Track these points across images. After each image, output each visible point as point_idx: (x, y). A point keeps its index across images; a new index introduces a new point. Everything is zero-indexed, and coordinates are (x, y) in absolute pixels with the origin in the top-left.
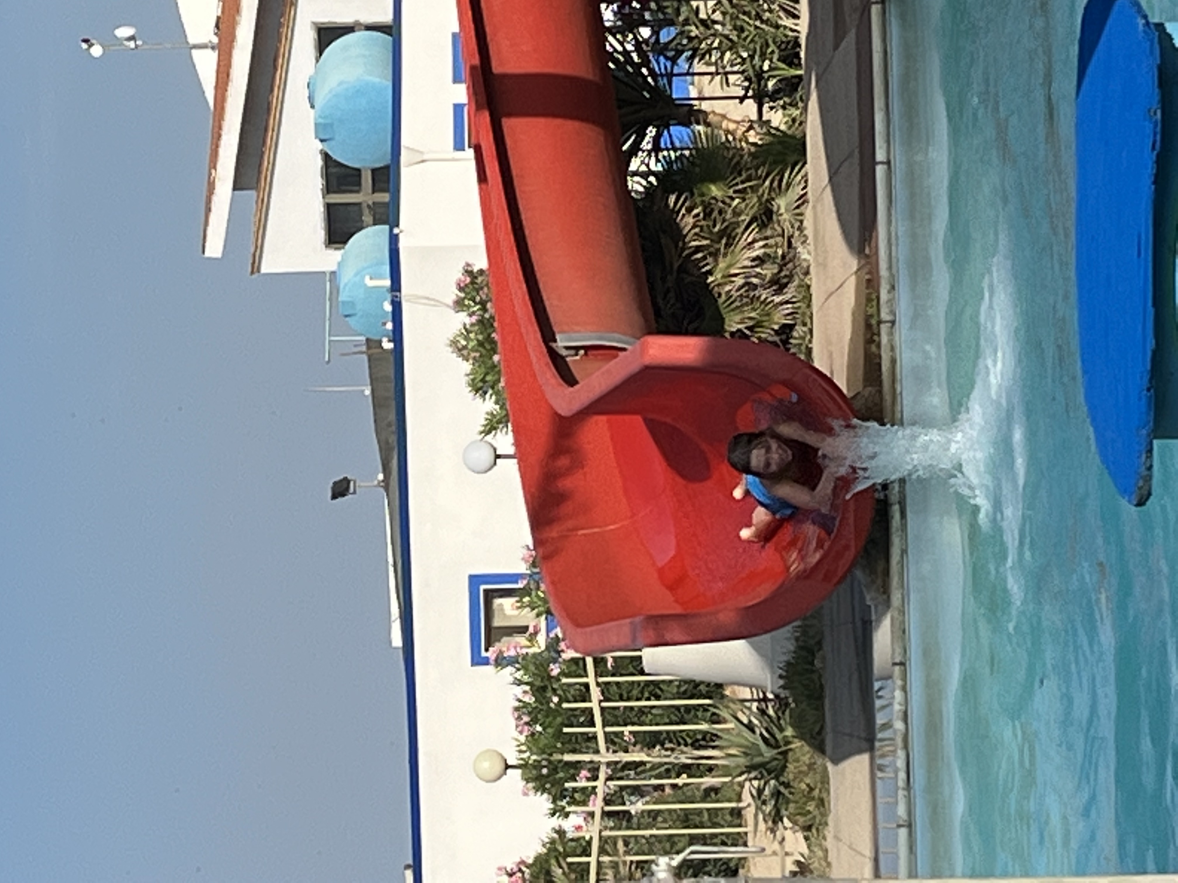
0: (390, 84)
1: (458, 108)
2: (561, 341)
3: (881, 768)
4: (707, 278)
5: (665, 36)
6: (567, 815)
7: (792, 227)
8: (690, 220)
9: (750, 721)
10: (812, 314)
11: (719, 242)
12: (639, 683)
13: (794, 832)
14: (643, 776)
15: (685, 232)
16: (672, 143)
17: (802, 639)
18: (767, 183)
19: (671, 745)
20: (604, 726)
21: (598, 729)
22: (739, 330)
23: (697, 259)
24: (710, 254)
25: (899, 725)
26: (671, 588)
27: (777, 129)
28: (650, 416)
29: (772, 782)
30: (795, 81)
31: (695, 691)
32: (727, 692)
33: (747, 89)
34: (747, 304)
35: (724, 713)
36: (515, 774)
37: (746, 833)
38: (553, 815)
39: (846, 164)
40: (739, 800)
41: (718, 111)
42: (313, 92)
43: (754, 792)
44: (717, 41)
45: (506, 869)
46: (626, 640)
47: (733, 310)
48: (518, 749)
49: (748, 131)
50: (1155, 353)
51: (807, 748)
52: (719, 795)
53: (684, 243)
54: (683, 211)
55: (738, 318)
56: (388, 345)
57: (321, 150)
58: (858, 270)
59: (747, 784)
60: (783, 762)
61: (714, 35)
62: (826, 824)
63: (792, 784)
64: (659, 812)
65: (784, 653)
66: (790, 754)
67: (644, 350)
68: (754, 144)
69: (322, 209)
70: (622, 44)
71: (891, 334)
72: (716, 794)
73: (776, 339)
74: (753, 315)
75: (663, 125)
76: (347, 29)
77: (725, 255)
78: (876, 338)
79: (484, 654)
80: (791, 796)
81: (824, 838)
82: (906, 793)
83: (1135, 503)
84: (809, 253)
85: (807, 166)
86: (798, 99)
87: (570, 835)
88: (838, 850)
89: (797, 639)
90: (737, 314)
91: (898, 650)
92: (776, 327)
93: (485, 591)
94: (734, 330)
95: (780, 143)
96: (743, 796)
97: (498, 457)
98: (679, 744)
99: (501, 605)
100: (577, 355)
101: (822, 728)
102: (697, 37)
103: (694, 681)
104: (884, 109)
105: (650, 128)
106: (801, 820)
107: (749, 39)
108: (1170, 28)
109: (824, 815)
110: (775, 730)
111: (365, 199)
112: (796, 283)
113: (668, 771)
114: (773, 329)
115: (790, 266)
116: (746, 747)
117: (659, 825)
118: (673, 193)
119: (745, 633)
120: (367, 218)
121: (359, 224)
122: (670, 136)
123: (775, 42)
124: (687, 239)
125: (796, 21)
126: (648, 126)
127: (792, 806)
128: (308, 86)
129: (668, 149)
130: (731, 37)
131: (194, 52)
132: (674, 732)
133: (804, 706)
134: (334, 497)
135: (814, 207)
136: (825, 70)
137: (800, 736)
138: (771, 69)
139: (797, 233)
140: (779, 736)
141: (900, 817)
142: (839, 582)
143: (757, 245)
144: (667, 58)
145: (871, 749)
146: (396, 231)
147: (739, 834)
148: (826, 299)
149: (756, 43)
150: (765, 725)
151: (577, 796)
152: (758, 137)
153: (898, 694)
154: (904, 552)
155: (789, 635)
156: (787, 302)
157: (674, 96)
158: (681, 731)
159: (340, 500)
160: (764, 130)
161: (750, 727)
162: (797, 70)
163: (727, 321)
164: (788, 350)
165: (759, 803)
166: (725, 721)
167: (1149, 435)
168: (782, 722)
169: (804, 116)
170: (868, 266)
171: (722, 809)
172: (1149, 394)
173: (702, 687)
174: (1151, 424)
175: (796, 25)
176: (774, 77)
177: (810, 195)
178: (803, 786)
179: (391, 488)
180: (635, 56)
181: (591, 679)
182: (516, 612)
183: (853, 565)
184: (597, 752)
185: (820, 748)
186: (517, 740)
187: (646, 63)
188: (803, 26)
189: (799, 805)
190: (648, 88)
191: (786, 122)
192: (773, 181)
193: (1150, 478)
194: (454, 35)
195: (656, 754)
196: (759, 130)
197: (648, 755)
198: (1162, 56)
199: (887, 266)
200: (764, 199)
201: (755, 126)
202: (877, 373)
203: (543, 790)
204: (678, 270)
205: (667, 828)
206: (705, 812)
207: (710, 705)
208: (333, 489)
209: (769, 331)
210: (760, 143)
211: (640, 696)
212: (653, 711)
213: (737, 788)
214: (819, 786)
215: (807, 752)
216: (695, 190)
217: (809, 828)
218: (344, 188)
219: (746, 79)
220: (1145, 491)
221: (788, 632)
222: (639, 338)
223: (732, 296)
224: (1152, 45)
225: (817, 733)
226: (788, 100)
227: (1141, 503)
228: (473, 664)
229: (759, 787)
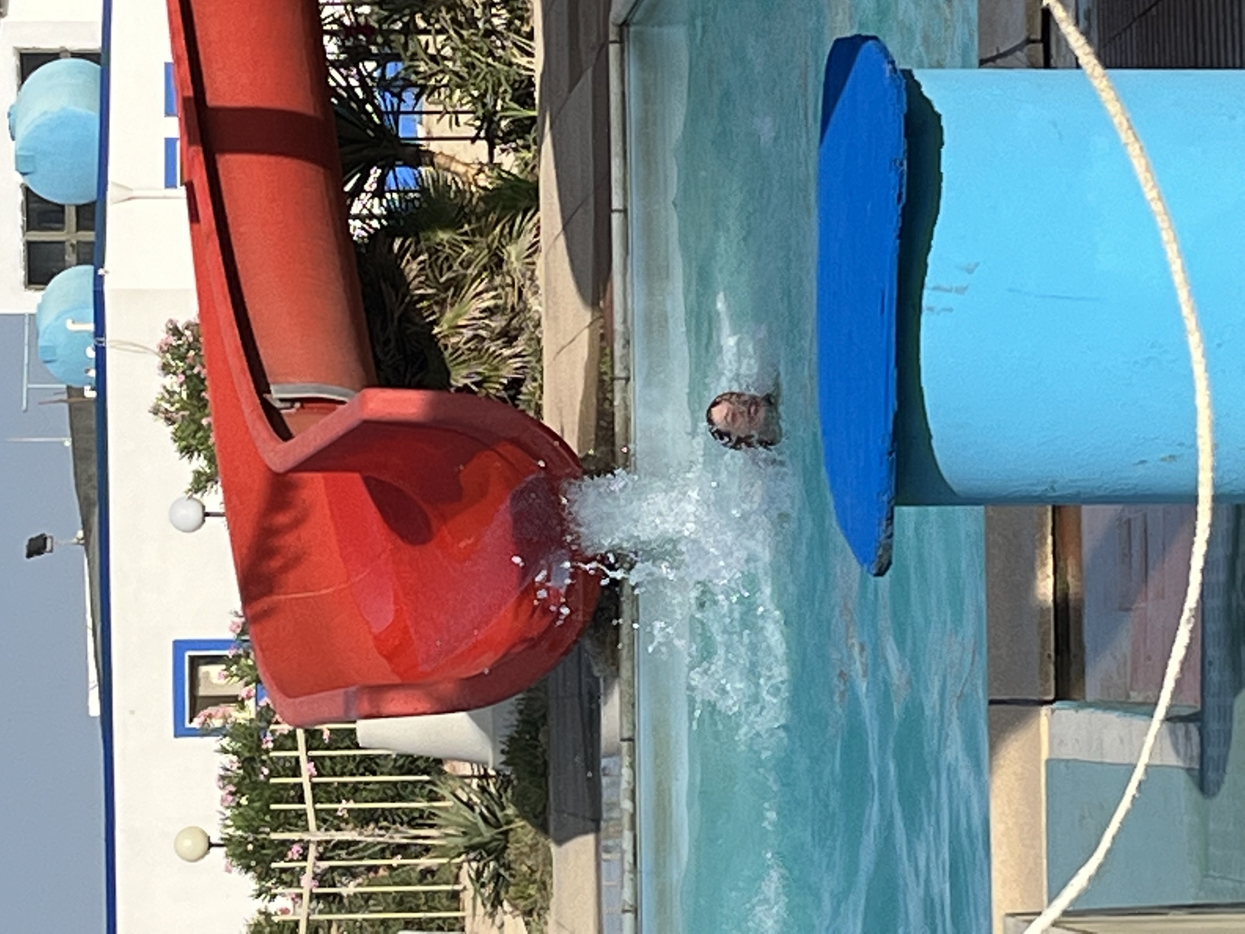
0: (95, 115)
1: (169, 143)
2: (277, 392)
3: (608, 850)
4: (433, 329)
5: (391, 70)
6: (274, 897)
7: (523, 275)
8: (414, 266)
9: (470, 799)
10: (542, 368)
11: (447, 289)
12: (354, 757)
13: (514, 917)
14: (354, 856)
15: (409, 279)
16: (397, 185)
17: (526, 712)
18: (498, 229)
19: (385, 824)
20: (315, 802)
21: (308, 806)
22: (466, 385)
23: (422, 308)
24: (437, 303)
25: (627, 805)
26: (389, 658)
27: (508, 173)
28: (368, 474)
29: (492, 864)
30: (528, 122)
31: (413, 767)
32: (447, 768)
33: (479, 129)
34: (474, 359)
35: (443, 791)
36: (219, 853)
37: (463, 918)
38: (259, 896)
39: (580, 211)
40: (457, 881)
41: (446, 152)
42: (14, 120)
43: (473, 875)
44: (447, 78)
46: (339, 712)
47: (458, 364)
48: (222, 823)
49: (477, 174)
50: (897, 415)
51: (529, 827)
52: (436, 878)
53: (409, 291)
54: (408, 256)
55: (464, 372)
56: (90, 394)
57: (22, 185)
58: (591, 323)
59: (465, 865)
60: (503, 843)
61: (442, 71)
62: (548, 908)
63: (513, 865)
64: (371, 895)
65: (507, 727)
66: (511, 834)
67: (363, 403)
68: (485, 188)
69: (22, 248)
70: (346, 78)
71: (625, 390)
72: (433, 876)
73: (503, 394)
74: (480, 370)
75: (388, 166)
76: (53, 56)
77: (452, 305)
78: (609, 395)
79: (188, 725)
80: (511, 880)
81: (546, 923)
82: (632, 876)
83: (874, 572)
84: (540, 304)
85: (540, 214)
86: (531, 140)
87: (276, 919)
89: (521, 712)
90: (464, 368)
91: (627, 726)
92: (505, 381)
93: (192, 659)
94: (460, 385)
95: (512, 187)
96: (461, 879)
97: (207, 515)
98: (394, 823)
99: (207, 673)
100: (292, 407)
101: (545, 807)
102: (425, 73)
103: (412, 756)
104: (621, 153)
105: (375, 168)
106: (522, 903)
107: (480, 77)
108: (918, 75)
109: (547, 898)
110: (496, 809)
111: (68, 237)
112: (526, 336)
113: (383, 850)
114: (501, 384)
115: (521, 318)
116: (466, 826)
117: (372, 908)
118: (399, 237)
119: (465, 705)
120: (71, 257)
121: (60, 264)
122: (396, 178)
123: (507, 81)
124: (411, 286)
125: (530, 59)
126: (372, 167)
127: (511, 889)
128: (9, 115)
129: (391, 192)
130: (461, 74)
132: (390, 810)
133: (526, 783)
134: (29, 555)
135: (546, 258)
136: (559, 112)
137: (522, 815)
138: (503, 109)
139: (528, 283)
140: (499, 814)
141: (625, 901)
142: (565, 653)
143: (485, 296)
144: (393, 95)
145: (597, 830)
146: (101, 272)
147: (456, 918)
148: (557, 354)
149: (487, 81)
150: (485, 803)
151: (284, 876)
152: (490, 180)
153: (626, 772)
154: (635, 621)
155: (513, 708)
156: (516, 356)
157: (401, 135)
158: (397, 809)
159: (36, 558)
160: (495, 174)
161: (470, 806)
162: (529, 109)
163: (453, 374)
164: (517, 406)
165: (478, 886)
166: (443, 798)
167: (889, 503)
168: (504, 800)
169: (537, 159)
170: (602, 320)
171: (439, 891)
172: (890, 458)
173: (418, 763)
174: (893, 489)
175: (529, 62)
176: (506, 117)
177: (542, 244)
178: (524, 868)
179: (90, 552)
180: (359, 92)
181: (301, 753)
182: (223, 681)
183: (579, 633)
184: (306, 829)
185: (543, 828)
186: (224, 815)
187: (370, 98)
188: (537, 64)
189: (520, 888)
190: (372, 126)
191: (518, 166)
192: (503, 227)
193: (891, 547)
194: (167, 65)
195: (370, 833)
196: (490, 174)
197: (360, 834)
198: (909, 104)
199: (621, 320)
200: (494, 246)
201: (486, 169)
202: (610, 433)
203: (248, 868)
204: (400, 318)
205: (379, 912)
206: (423, 896)
207: (428, 782)
208: (29, 547)
209: (498, 386)
210: (490, 187)
211: (355, 771)
212: (368, 787)
213: (455, 870)
214: (541, 868)
215: (530, 832)
216: (421, 235)
217: (529, 913)
218: (47, 225)
219: (477, 118)
220: (885, 561)
221: (512, 704)
222: (359, 391)
223: (457, 350)
224: (899, 92)
225: (540, 813)
226: (520, 142)
227: (881, 573)
228: (176, 735)
229: (478, 868)
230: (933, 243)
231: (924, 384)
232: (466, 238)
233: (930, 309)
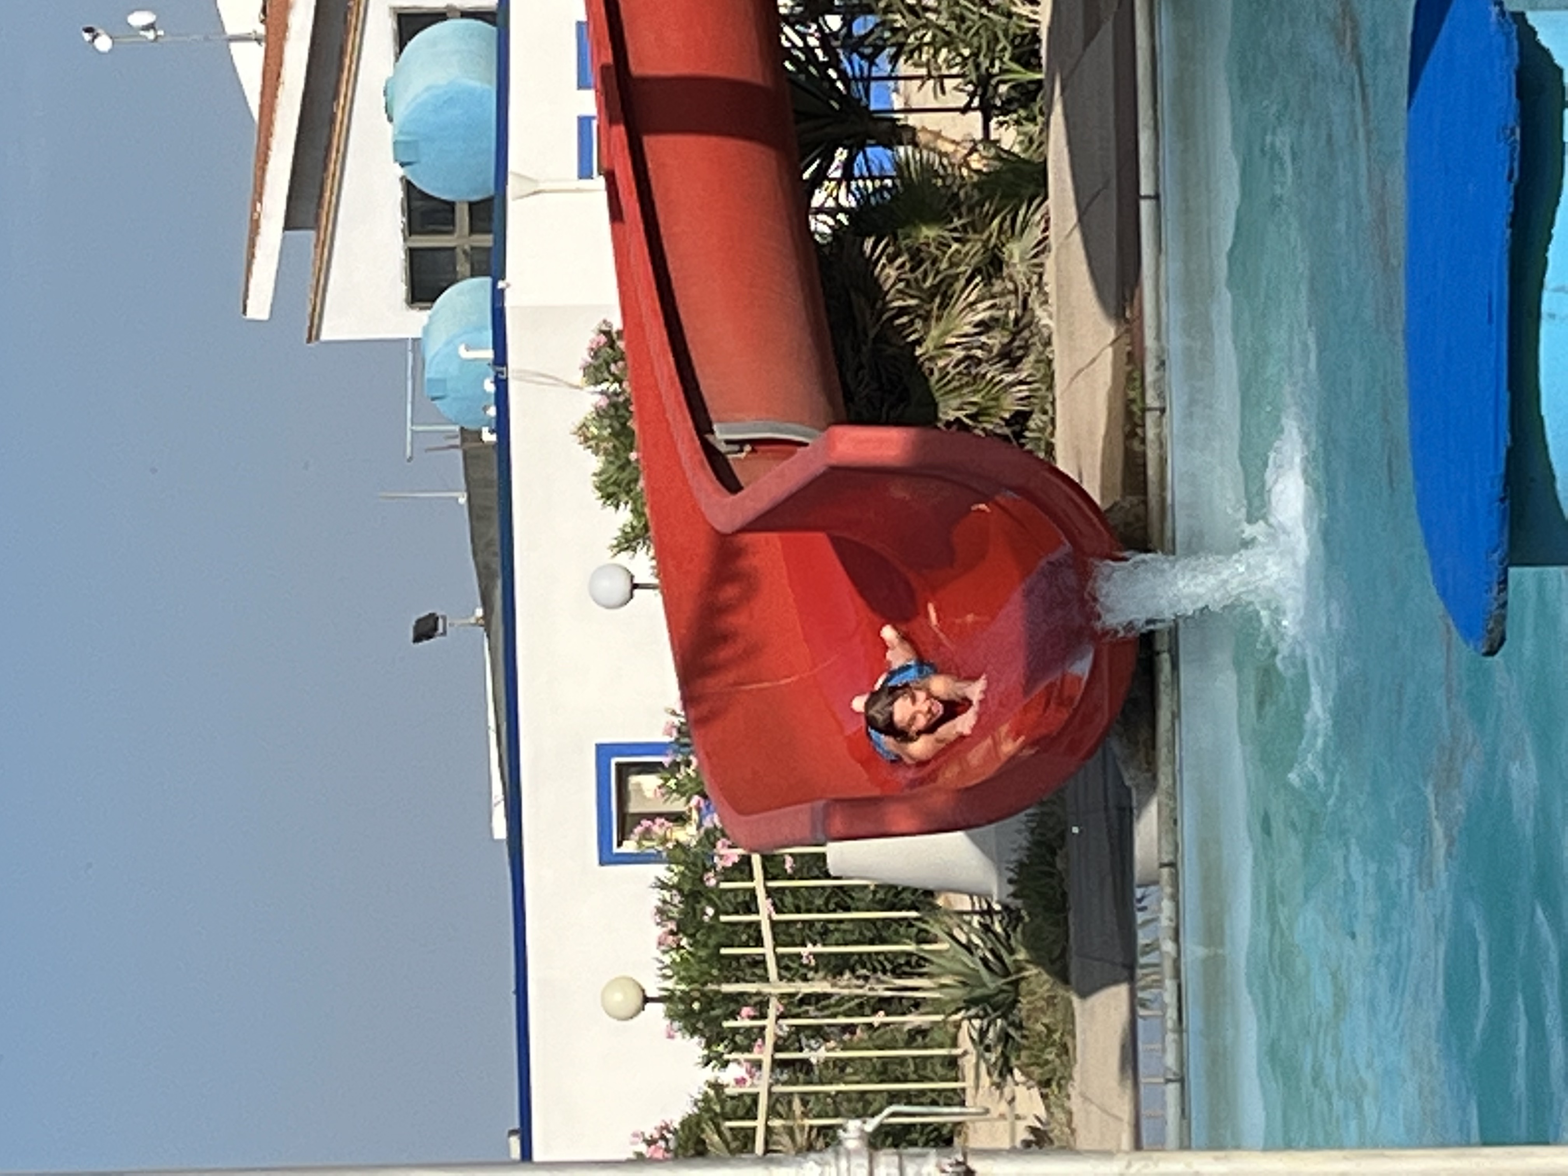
0: (491, 89)
1: (584, 122)
2: (721, 432)
3: (1144, 1004)
4: (914, 350)
5: (860, 27)
6: (725, 1064)
7: (1029, 281)
8: (892, 272)
9: (970, 940)
10: (1054, 399)
11: (932, 300)
12: (823, 888)
13: (1029, 1088)
14: (827, 1012)
15: (886, 287)
16: (869, 169)
17: (1038, 831)
18: (996, 222)
19: (863, 972)
20: (775, 945)
21: (768, 950)
22: (958, 420)
23: (900, 325)
24: (919, 318)
25: (1168, 946)
26: (866, 764)
27: (1009, 152)
28: (837, 533)
29: (999, 1021)
30: (1032, 87)
31: (896, 900)
32: (940, 902)
33: (972, 95)
34: (967, 384)
35: (935, 929)
36: (657, 1010)
37: (963, 1090)
38: (707, 1064)
39: (1100, 197)
40: (954, 1044)
41: (931, 127)
42: (392, 99)
43: (975, 1035)
44: (930, 34)
45: (643, 1134)
46: (804, 833)
47: (947, 393)
48: (660, 973)
49: (970, 153)
50: (1510, 451)
51: (1045, 976)
52: (927, 1040)
53: (885, 304)
54: (883, 260)
55: (955, 403)
56: (489, 437)
57: (402, 179)
58: (1116, 340)
59: (965, 1024)
60: (1012, 997)
61: (925, 26)
62: (1071, 1077)
63: (1025, 1024)
64: (848, 1061)
65: (1015, 851)
66: (1023, 985)
67: (830, 446)
68: (978, 172)
69: (403, 256)
70: (803, 36)
71: (1159, 424)
72: (924, 1038)
73: (1007, 431)
74: (975, 398)
75: (856, 146)
76: (439, 16)
77: (939, 318)
78: (1139, 431)
79: (616, 850)
80: (1024, 1042)
81: (1068, 1097)
82: (1176, 1037)
83: (1484, 650)
84: (1050, 317)
85: (1048, 201)
86: (1037, 110)
87: (728, 1091)
88: (1088, 1113)
89: (1032, 831)
90: (955, 398)
91: (1167, 847)
92: (1007, 415)
93: (619, 765)
94: (950, 419)
95: (1013, 170)
96: (960, 1040)
97: (635, 586)
98: (875, 970)
99: (639, 785)
100: (741, 451)
101: (1064, 950)
102: (902, 28)
103: (895, 887)
104: (1152, 123)
105: (840, 149)
106: (1037, 1071)
107: (973, 31)
108: (1532, 18)
109: (1068, 1065)
110: (1003, 953)
111: (460, 242)
112: (1032, 358)
113: (861, 1006)
114: (1002, 419)
115: (1026, 334)
116: (964, 975)
117: (848, 1078)
118: (870, 236)
119: (964, 823)
120: (463, 267)
121: (452, 276)
122: (867, 160)
123: (1006, 35)
124: (888, 298)
125: (1036, 8)
126: (836, 148)
127: (1024, 1053)
128: (385, 93)
129: (863, 178)
130: (947, 29)
131: (234, 47)
132: (869, 955)
133: (1039, 920)
134: (417, 639)
135: (1057, 257)
136: (1072, 72)
137: (1037, 961)
138: (1002, 71)
139: (1035, 290)
140: (1008, 960)
141: (1167, 1069)
142: (1087, 756)
143: (981, 306)
144: (862, 56)
145: (1131, 979)
146: (501, 285)
147: (954, 1090)
148: (1072, 379)
149: (981, 37)
150: (990, 945)
151: (738, 1039)
152: (985, 162)
153: (1167, 905)
154: (1176, 716)
155: (1021, 826)
156: (1021, 382)
157: (873, 107)
158: (878, 953)
159: (426, 643)
160: (993, 151)
161: (969, 948)
162: (1034, 71)
163: (941, 406)
164: (1022, 445)
165: (981, 1048)
166: (935, 940)
167: (1502, 561)
168: (1012, 941)
169: (1044, 134)
170: (1129, 335)
171: (932, 1057)
172: (1502, 507)
173: (906, 895)
174: (1505, 546)
175: (1035, 13)
176: (1004, 82)
177: (1052, 240)
178: (1040, 1027)
179: (493, 628)
180: (819, 53)
181: (758, 883)
183: (1106, 733)
184: (765, 979)
185: (1063, 976)
186: (661, 962)
187: (835, 63)
188: (1044, 14)
189: (1035, 1052)
190: (836, 95)
191: (1021, 142)
192: (1004, 219)
193: (1504, 617)
194: (579, 24)
195: (844, 983)
196: (985, 153)
197: (834, 985)
198: (1521, 54)
199: (1154, 335)
200: (991, 244)
201: (980, 147)
202: (1141, 478)
203: (694, 1031)
204: (876, 340)
205: (858, 1082)
206: (910, 1061)
207: (916, 919)
208: (416, 628)
209: (998, 421)
210: (985, 170)
211: (823, 908)
212: (843, 926)
213: (952, 1030)
214: (1060, 1027)
215: (1045, 982)
216: (900, 231)
217: (1047, 1083)
218: (431, 227)
219: (971, 82)
220: (1496, 635)
221: (1020, 821)
222: (823, 429)
223: (948, 373)
224: (1509, 42)
225: (1058, 958)
226: (1022, 113)
227: (1491, 652)
228: (602, 863)
229: (981, 1029)
230: (1554, 231)
231: (1544, 412)
232: (956, 235)
233: (1552, 316)
